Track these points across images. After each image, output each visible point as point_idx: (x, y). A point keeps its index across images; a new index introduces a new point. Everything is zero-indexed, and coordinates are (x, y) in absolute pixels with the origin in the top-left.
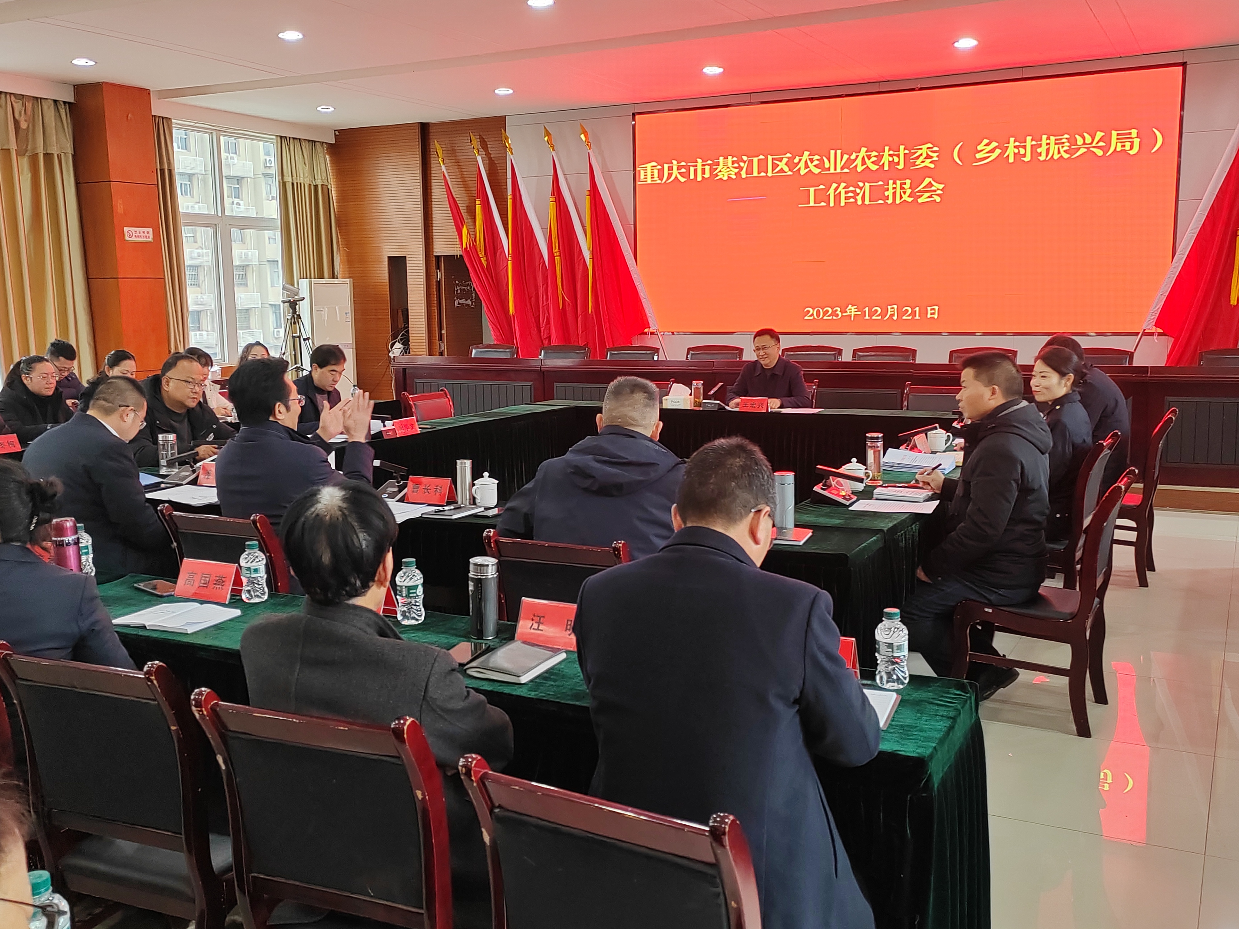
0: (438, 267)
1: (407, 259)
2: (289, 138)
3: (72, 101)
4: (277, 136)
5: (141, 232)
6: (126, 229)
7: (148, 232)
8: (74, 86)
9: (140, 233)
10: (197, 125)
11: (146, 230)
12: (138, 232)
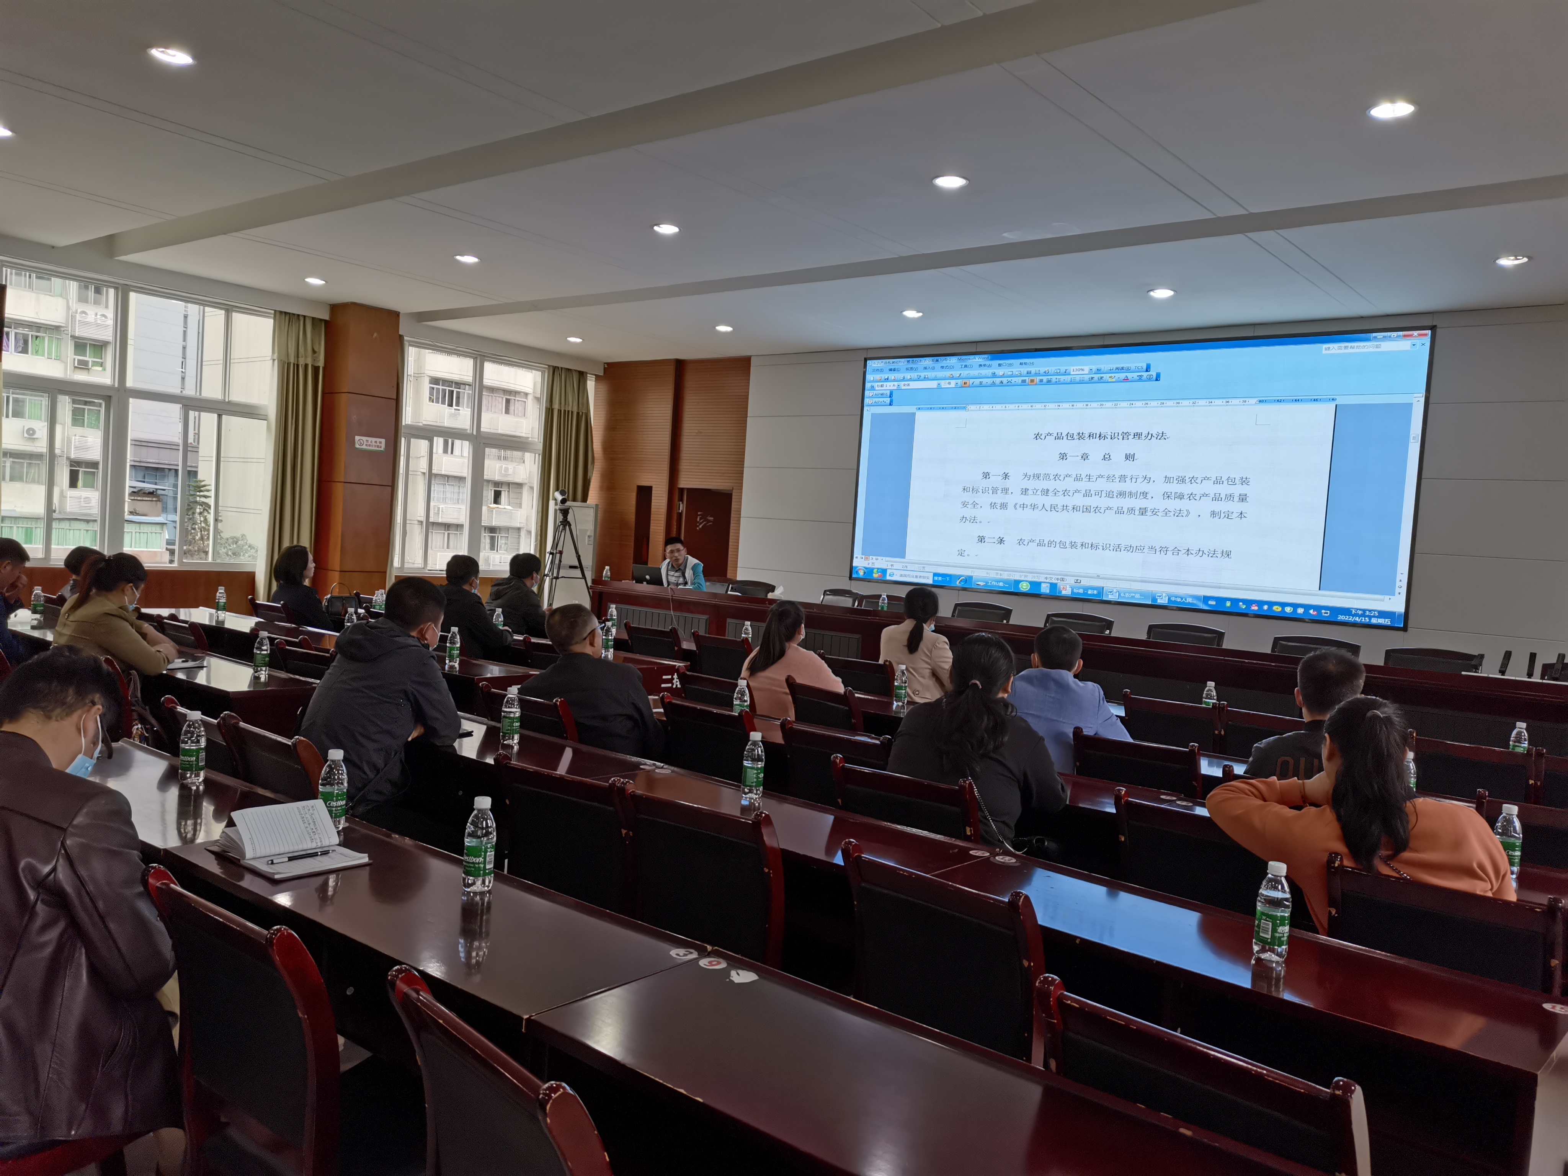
0: (681, 500)
1: (653, 489)
2: (562, 368)
3: (327, 318)
4: (549, 366)
5: (373, 442)
6: (357, 438)
7: (380, 443)
8: (331, 305)
9: (371, 442)
10: (458, 348)
11: (378, 440)
12: (369, 442)
